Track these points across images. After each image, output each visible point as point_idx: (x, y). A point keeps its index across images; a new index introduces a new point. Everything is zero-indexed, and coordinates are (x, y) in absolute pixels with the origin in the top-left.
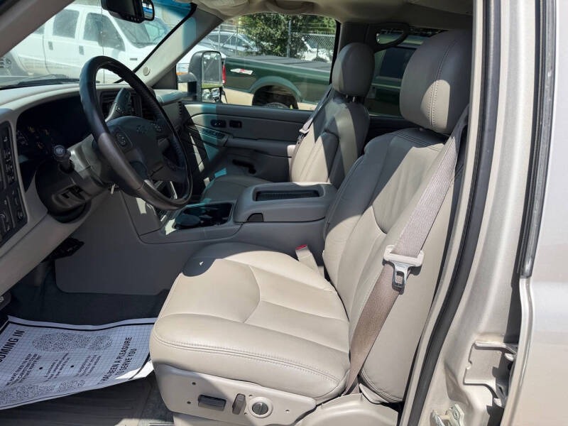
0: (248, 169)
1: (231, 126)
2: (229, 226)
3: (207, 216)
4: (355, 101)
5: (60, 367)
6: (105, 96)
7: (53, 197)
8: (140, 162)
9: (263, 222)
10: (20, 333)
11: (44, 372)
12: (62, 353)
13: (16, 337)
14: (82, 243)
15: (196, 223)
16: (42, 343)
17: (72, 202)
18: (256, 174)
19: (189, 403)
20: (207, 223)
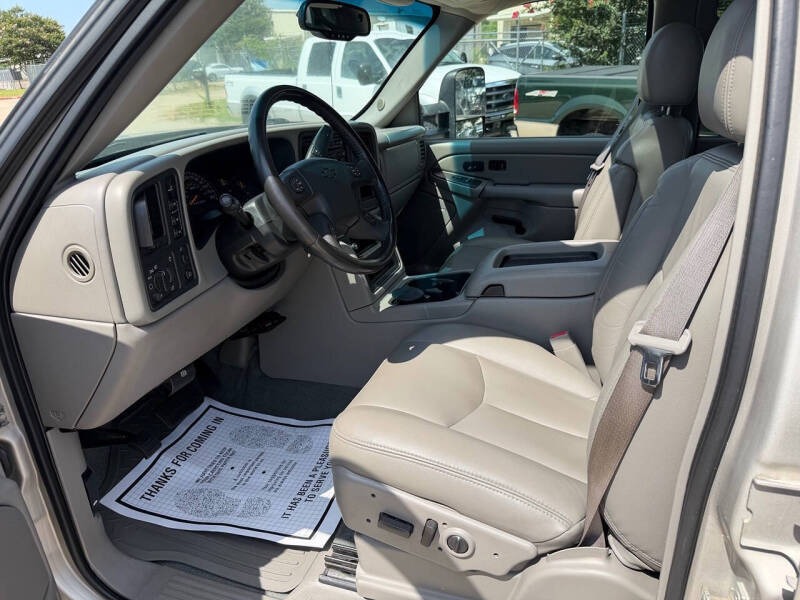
0: (513, 228)
1: (491, 168)
2: (459, 302)
3: (437, 290)
4: (670, 114)
5: (251, 471)
6: (305, 138)
7: (234, 258)
8: (322, 213)
9: (504, 297)
10: (218, 420)
11: (235, 472)
12: (258, 450)
13: (214, 425)
14: (284, 318)
15: (417, 297)
16: (239, 437)
17: (255, 265)
18: (526, 234)
19: (368, 520)
20: (435, 298)
